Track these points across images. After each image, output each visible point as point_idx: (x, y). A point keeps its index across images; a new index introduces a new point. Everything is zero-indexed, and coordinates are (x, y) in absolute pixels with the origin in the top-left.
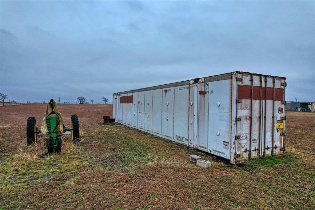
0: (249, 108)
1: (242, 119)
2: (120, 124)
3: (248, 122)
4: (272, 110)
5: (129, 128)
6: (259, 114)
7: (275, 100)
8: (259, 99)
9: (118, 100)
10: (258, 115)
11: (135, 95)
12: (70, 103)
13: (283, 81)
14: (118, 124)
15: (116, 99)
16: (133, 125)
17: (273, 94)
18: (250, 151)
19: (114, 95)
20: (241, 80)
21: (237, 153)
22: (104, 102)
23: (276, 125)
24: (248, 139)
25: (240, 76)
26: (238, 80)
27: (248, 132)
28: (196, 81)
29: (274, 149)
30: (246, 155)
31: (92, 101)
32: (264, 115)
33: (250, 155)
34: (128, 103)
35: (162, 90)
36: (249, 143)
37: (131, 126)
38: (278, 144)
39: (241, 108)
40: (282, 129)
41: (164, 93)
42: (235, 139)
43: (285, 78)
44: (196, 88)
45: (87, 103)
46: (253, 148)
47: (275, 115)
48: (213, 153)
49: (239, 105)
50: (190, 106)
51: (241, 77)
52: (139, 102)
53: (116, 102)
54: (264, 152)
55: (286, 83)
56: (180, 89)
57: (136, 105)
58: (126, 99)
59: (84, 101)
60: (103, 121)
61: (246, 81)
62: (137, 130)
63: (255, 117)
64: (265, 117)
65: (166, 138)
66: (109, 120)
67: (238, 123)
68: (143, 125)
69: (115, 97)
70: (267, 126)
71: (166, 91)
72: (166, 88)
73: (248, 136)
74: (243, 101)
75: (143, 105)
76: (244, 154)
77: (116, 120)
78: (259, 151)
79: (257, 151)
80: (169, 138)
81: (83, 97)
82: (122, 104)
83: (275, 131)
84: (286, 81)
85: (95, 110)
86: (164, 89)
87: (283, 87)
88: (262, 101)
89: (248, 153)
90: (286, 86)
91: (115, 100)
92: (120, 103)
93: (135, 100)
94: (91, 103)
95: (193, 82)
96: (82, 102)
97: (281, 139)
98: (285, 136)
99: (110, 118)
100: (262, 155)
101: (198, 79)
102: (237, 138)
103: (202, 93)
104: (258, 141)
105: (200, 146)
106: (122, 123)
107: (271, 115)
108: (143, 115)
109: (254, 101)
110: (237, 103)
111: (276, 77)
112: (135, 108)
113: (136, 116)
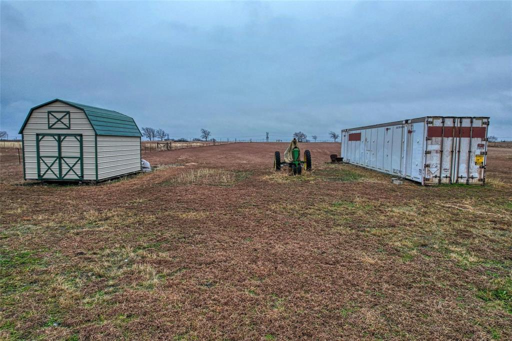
0: (440, 143)
1: (433, 151)
2: (349, 163)
3: (439, 155)
4: (469, 145)
5: (357, 166)
6: (451, 148)
7: (472, 137)
8: (452, 137)
9: (347, 138)
10: (450, 150)
11: (363, 132)
12: (283, 141)
13: (485, 120)
14: (346, 163)
15: (345, 136)
16: (361, 163)
17: (470, 132)
18: (440, 177)
19: (342, 131)
20: (432, 123)
21: (426, 177)
22: (333, 140)
23: (474, 159)
24: (439, 168)
25: (430, 120)
26: (428, 123)
27: (439, 162)
28: (407, 121)
29: (471, 179)
30: (437, 180)
31: (315, 138)
32: (457, 150)
33: (440, 180)
34: (356, 140)
35: (384, 129)
36: (439, 171)
37: (358, 165)
38: (476, 175)
39: (432, 144)
40: (482, 163)
41: (386, 131)
42: (425, 167)
43: (488, 118)
44: (406, 128)
45: (307, 141)
46: (443, 175)
47: (473, 150)
48: (414, 179)
49: (429, 142)
50: (403, 143)
51: (432, 120)
52: (366, 140)
53: (345, 139)
54: (457, 180)
55: (489, 122)
56: (397, 128)
57: (364, 143)
58: (355, 137)
59: (303, 138)
60: (330, 160)
61: (438, 123)
62: (364, 168)
63: (447, 151)
64: (459, 152)
65: (386, 172)
66: (336, 159)
67: (428, 155)
68: (369, 163)
69: (344, 133)
70: (461, 159)
71: (387, 129)
72: (387, 126)
73: (439, 166)
74: (434, 138)
75: (369, 143)
76: (434, 179)
77: (345, 160)
78: (451, 178)
79: (448, 179)
80: (388, 172)
81: (302, 132)
82: (350, 142)
83: (472, 164)
84: (490, 120)
85: (320, 151)
86: (386, 127)
87: (484, 126)
88: (455, 139)
89: (438, 179)
90: (488, 125)
91: (343, 137)
92: (349, 140)
93: (363, 138)
94: (312, 140)
95: (404, 122)
96: (300, 140)
97: (481, 172)
98: (485, 168)
99: (338, 157)
100: (455, 182)
101: (408, 120)
102: (427, 166)
103: (410, 132)
104: (449, 171)
105: (407, 176)
106: (350, 163)
107: (467, 150)
108: (369, 153)
109: (445, 139)
110: (427, 140)
111: (474, 118)
112: (362, 145)
113: (363, 153)
